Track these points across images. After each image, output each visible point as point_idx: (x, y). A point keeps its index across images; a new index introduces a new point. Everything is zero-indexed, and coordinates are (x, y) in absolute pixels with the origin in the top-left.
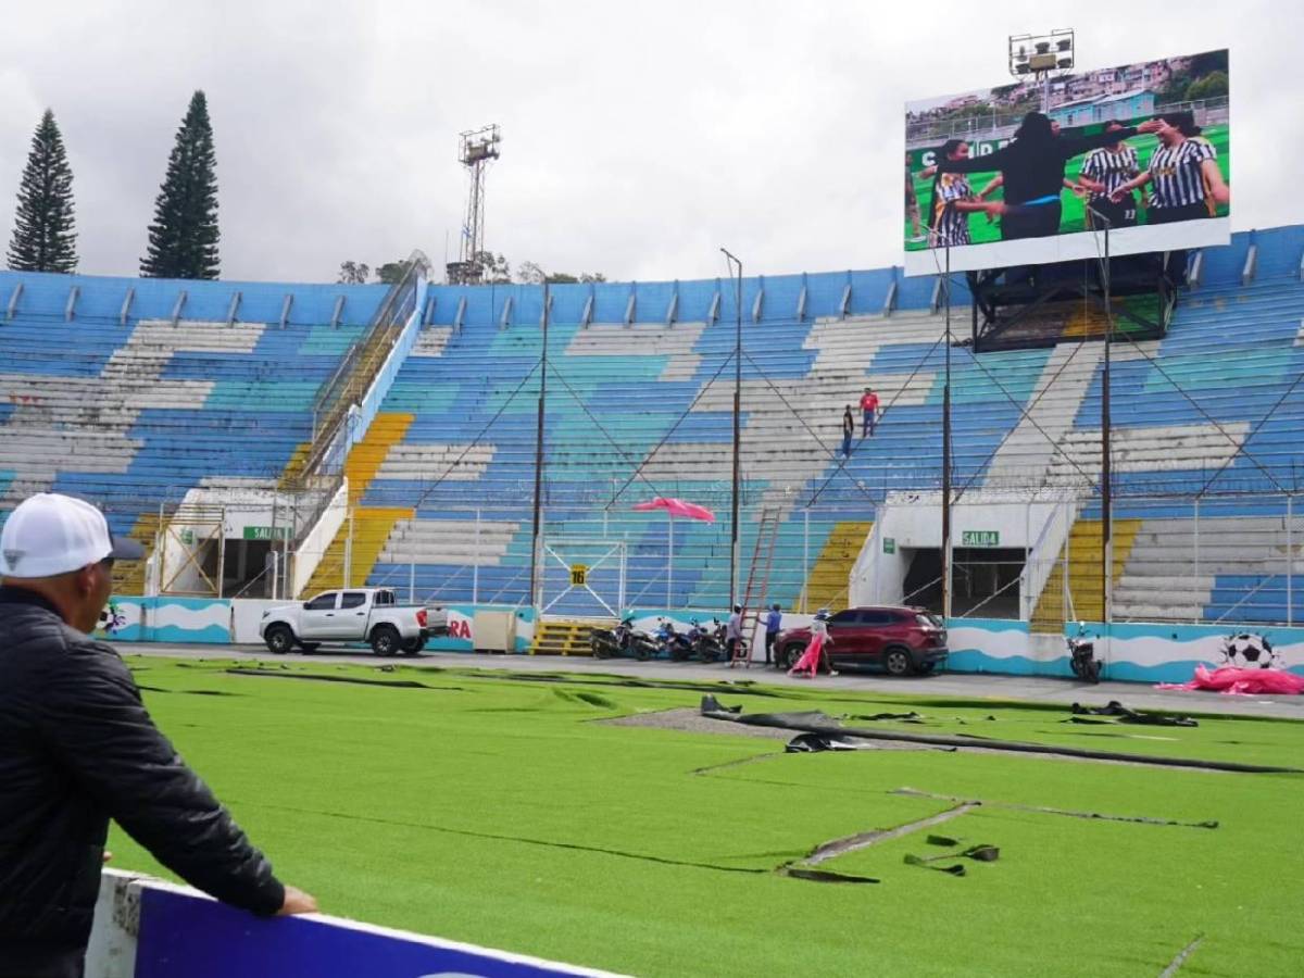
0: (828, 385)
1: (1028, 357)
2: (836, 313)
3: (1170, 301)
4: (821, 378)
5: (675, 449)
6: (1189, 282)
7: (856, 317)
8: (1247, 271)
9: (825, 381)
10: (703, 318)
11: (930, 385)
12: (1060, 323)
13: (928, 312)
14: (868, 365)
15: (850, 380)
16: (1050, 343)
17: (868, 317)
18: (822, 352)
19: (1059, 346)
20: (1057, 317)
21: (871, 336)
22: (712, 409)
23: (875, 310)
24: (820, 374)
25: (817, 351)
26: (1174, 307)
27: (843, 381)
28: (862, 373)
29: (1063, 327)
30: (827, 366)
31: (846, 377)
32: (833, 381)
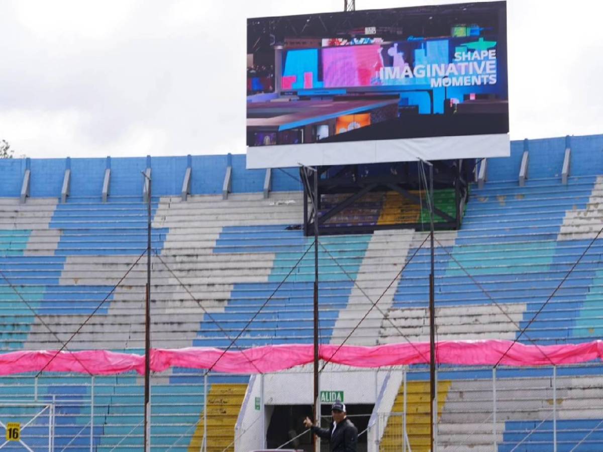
0: (182, 262)
1: (351, 242)
2: (178, 193)
3: (463, 196)
4: (175, 256)
5: (56, 320)
6: (476, 180)
7: (197, 198)
8: (522, 173)
9: (178, 259)
10: (56, 194)
11: (271, 264)
12: (375, 211)
13: (261, 196)
14: (214, 244)
15: (200, 259)
16: (369, 230)
17: (207, 198)
18: (171, 231)
19: (376, 232)
20: (372, 205)
21: (213, 217)
22: (80, 283)
23: (214, 193)
24: (173, 252)
25: (167, 229)
26: (467, 201)
27: (194, 259)
28: (210, 251)
29: (377, 215)
30: (179, 245)
31: (197, 256)
32: (185, 259)
